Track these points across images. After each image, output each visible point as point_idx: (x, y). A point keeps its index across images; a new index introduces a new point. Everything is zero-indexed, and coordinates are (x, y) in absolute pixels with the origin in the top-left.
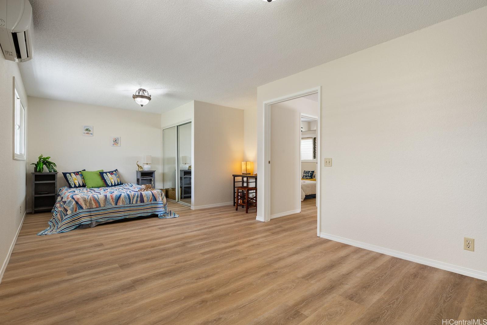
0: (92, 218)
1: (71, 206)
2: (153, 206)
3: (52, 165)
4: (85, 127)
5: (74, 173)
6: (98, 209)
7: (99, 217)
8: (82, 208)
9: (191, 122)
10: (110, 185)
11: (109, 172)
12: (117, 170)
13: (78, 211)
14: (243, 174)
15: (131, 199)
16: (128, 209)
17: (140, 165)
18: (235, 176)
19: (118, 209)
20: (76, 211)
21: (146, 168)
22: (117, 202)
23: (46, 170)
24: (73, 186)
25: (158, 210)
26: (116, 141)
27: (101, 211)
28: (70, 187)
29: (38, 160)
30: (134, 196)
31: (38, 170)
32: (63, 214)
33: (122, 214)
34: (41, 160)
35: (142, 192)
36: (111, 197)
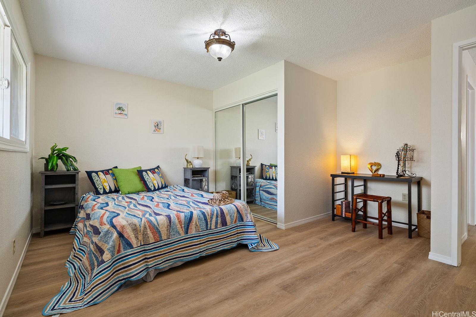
0: (149, 263)
1: (111, 243)
2: (240, 230)
3: (71, 159)
4: (117, 104)
5: (102, 171)
6: (158, 244)
7: (160, 261)
8: (130, 246)
9: (276, 95)
10: (152, 188)
11: (150, 170)
12: (158, 167)
13: (123, 252)
14: (342, 173)
15: (209, 220)
16: (205, 239)
17: (189, 160)
18: (334, 176)
19: (190, 242)
20: (119, 251)
21: (197, 164)
22: (187, 229)
23: (62, 167)
24: (101, 191)
25: (246, 236)
26: (157, 126)
27: (162, 248)
28: (97, 193)
29: (50, 152)
30: (212, 214)
31: (49, 168)
32: (94, 258)
33: (196, 250)
34: (54, 153)
35: (222, 207)
36: (178, 219)
